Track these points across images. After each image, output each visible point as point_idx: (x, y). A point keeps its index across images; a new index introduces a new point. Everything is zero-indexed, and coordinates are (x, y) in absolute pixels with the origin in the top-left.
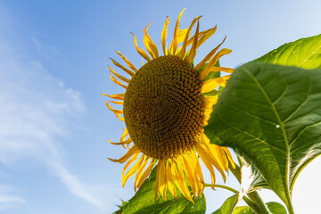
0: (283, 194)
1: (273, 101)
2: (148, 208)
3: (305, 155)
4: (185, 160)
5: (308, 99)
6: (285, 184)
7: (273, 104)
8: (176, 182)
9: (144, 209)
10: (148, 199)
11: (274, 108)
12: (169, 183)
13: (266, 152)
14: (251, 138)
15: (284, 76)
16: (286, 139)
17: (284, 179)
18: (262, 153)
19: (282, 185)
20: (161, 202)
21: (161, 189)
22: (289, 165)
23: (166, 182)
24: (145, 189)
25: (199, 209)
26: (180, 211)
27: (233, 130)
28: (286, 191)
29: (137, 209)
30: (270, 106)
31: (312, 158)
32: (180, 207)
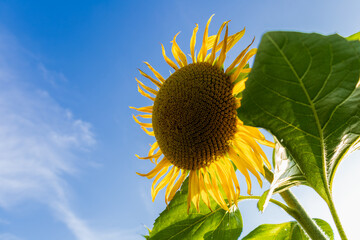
0: (323, 190)
1: (300, 77)
2: (180, 223)
3: (339, 142)
4: (218, 167)
5: (332, 71)
6: (323, 178)
7: (300, 80)
8: (210, 191)
9: (176, 223)
10: (180, 214)
11: (302, 85)
12: (203, 192)
13: (301, 141)
14: (284, 124)
15: (307, 46)
16: (318, 122)
17: (322, 173)
18: (296, 142)
19: (320, 180)
20: (194, 217)
21: (194, 200)
22: (325, 153)
23: (199, 191)
24: (176, 203)
25: (235, 227)
26: (214, 228)
27: (266, 115)
28: (325, 186)
29: (169, 224)
30: (298, 82)
31: (348, 147)
32: (214, 223)
